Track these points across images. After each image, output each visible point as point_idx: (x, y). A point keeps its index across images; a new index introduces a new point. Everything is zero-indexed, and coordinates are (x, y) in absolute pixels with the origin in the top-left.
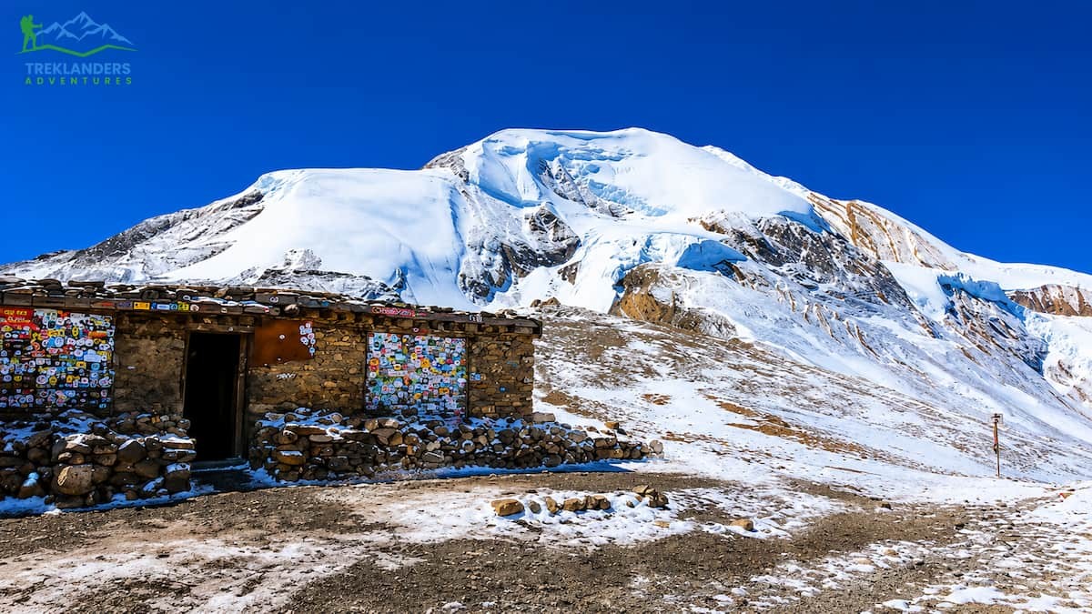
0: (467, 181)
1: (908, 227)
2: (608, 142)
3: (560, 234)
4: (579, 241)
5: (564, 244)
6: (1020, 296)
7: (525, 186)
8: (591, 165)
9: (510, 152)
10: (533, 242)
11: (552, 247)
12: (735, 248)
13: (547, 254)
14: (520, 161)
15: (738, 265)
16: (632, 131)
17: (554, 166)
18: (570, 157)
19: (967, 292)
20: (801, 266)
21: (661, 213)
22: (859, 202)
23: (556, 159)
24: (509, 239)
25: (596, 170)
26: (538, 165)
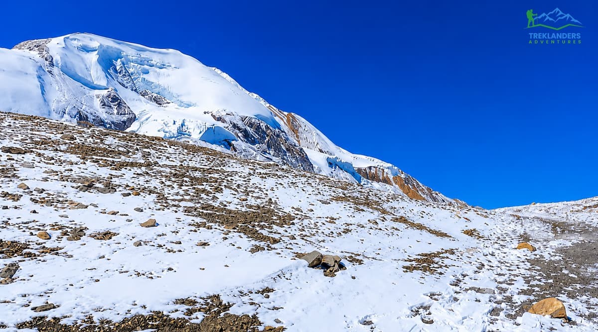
0: (52, 64)
1: (315, 131)
2: (155, 55)
3: (122, 111)
4: (135, 117)
5: (125, 118)
6: (359, 170)
7: (97, 75)
8: (144, 69)
9: (86, 49)
10: (103, 114)
11: (116, 118)
12: (232, 132)
13: (113, 123)
14: (94, 57)
15: (233, 142)
16: (171, 50)
17: (118, 64)
18: (129, 61)
19: (339, 167)
20: (265, 146)
21: (189, 106)
22: (293, 114)
23: (119, 60)
24: (84, 109)
25: (147, 72)
26: (107, 62)
